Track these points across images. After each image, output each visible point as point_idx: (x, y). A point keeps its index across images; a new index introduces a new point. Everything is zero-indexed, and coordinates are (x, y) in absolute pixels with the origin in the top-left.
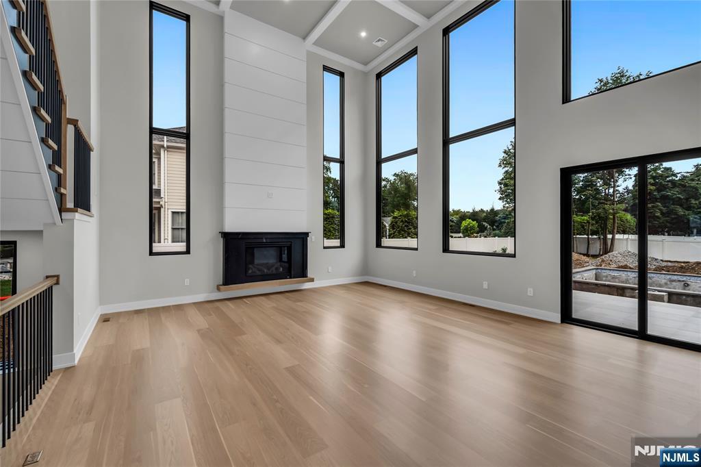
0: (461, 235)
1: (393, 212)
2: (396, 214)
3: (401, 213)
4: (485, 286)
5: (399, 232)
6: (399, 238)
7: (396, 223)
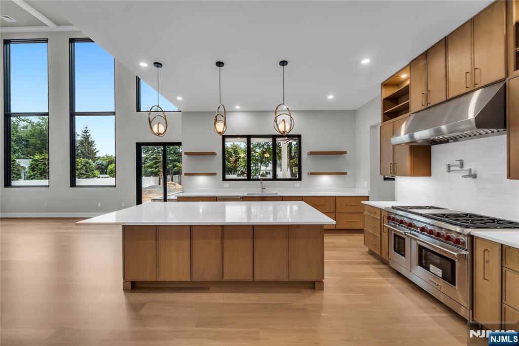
0: (107, 176)
1: (34, 155)
2: (37, 157)
3: (43, 157)
4: (99, 205)
5: (41, 174)
6: (42, 179)
7: (37, 165)
